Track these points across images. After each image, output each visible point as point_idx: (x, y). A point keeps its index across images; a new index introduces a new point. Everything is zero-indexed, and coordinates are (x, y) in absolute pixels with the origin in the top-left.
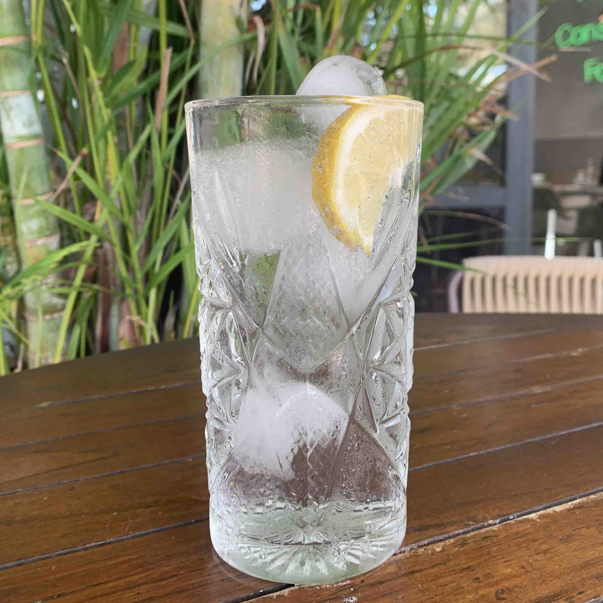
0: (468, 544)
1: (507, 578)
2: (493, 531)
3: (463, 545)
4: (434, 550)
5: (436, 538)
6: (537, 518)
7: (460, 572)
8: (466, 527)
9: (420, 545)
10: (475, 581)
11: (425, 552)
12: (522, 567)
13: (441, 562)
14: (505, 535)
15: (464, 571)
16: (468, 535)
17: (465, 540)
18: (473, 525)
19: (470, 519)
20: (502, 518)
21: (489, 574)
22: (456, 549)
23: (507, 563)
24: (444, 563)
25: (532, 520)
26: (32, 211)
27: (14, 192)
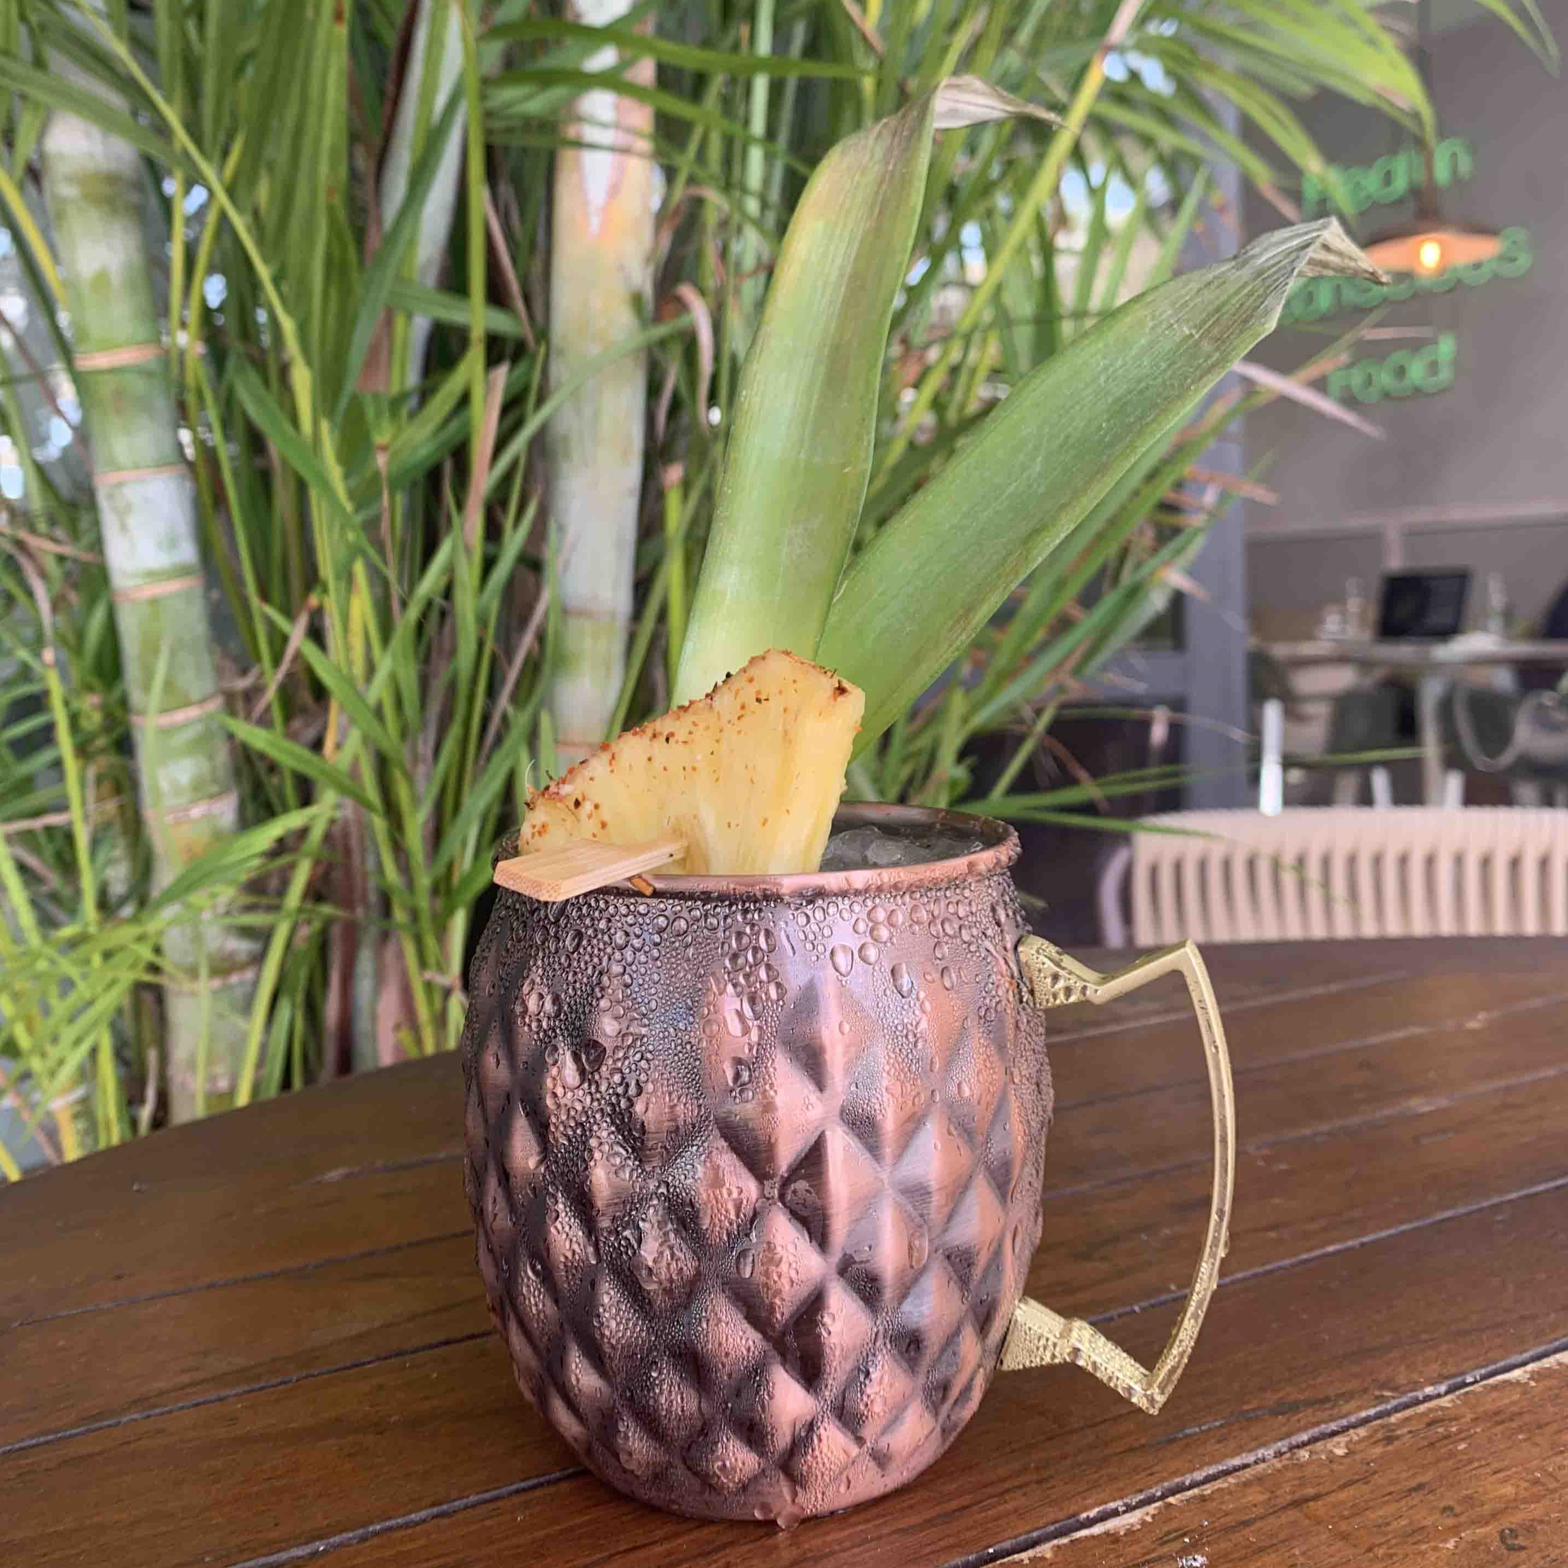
0: (1398, 1438)
1: (1510, 1506)
2: (1442, 1408)
3: (1389, 1440)
4: (1331, 1452)
5: (1323, 1427)
6: (1529, 1379)
7: (1406, 1497)
8: (1381, 1403)
9: (1294, 1443)
10: (1445, 1515)
11: (1314, 1457)
12: (1536, 1482)
13: (1357, 1477)
14: (1473, 1416)
15: (1413, 1494)
16: (1393, 1419)
17: (1390, 1428)
18: (1394, 1398)
19: (1383, 1386)
20: (1451, 1382)
21: (1470, 1497)
22: (1378, 1450)
23: (1501, 1475)
24: (1365, 1480)
25: (1518, 1383)
26: (178, 740)
27: (136, 697)
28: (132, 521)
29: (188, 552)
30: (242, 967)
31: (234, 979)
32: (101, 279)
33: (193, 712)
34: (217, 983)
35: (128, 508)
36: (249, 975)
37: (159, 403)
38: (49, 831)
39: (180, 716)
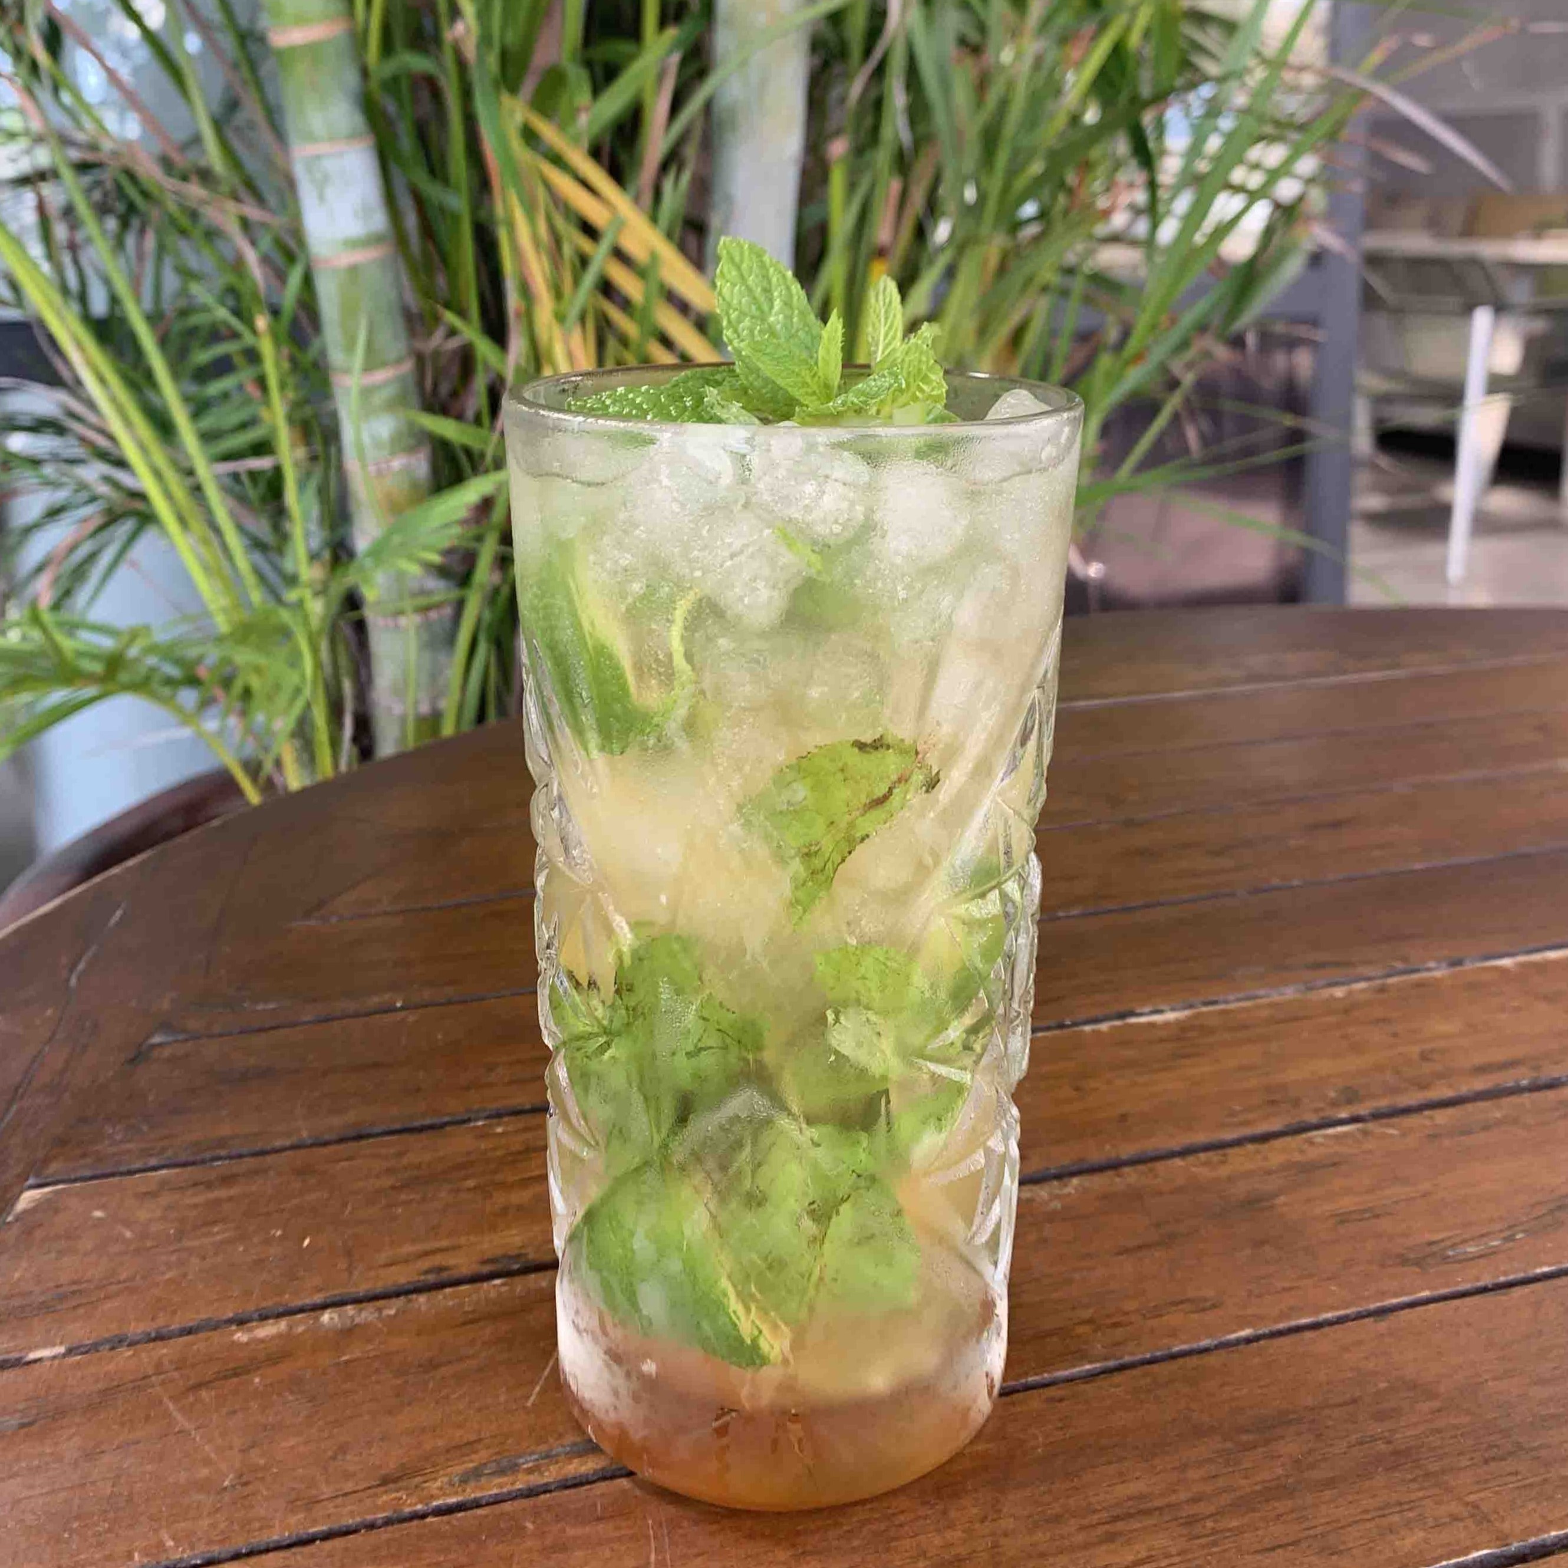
26: (379, 398)
27: (336, 357)
28: (330, 192)
29: (379, 221)
30: (441, 605)
31: (434, 617)
33: (390, 372)
34: (418, 619)
35: (326, 179)
36: (449, 612)
37: (351, 78)
38: (253, 475)
39: (381, 375)
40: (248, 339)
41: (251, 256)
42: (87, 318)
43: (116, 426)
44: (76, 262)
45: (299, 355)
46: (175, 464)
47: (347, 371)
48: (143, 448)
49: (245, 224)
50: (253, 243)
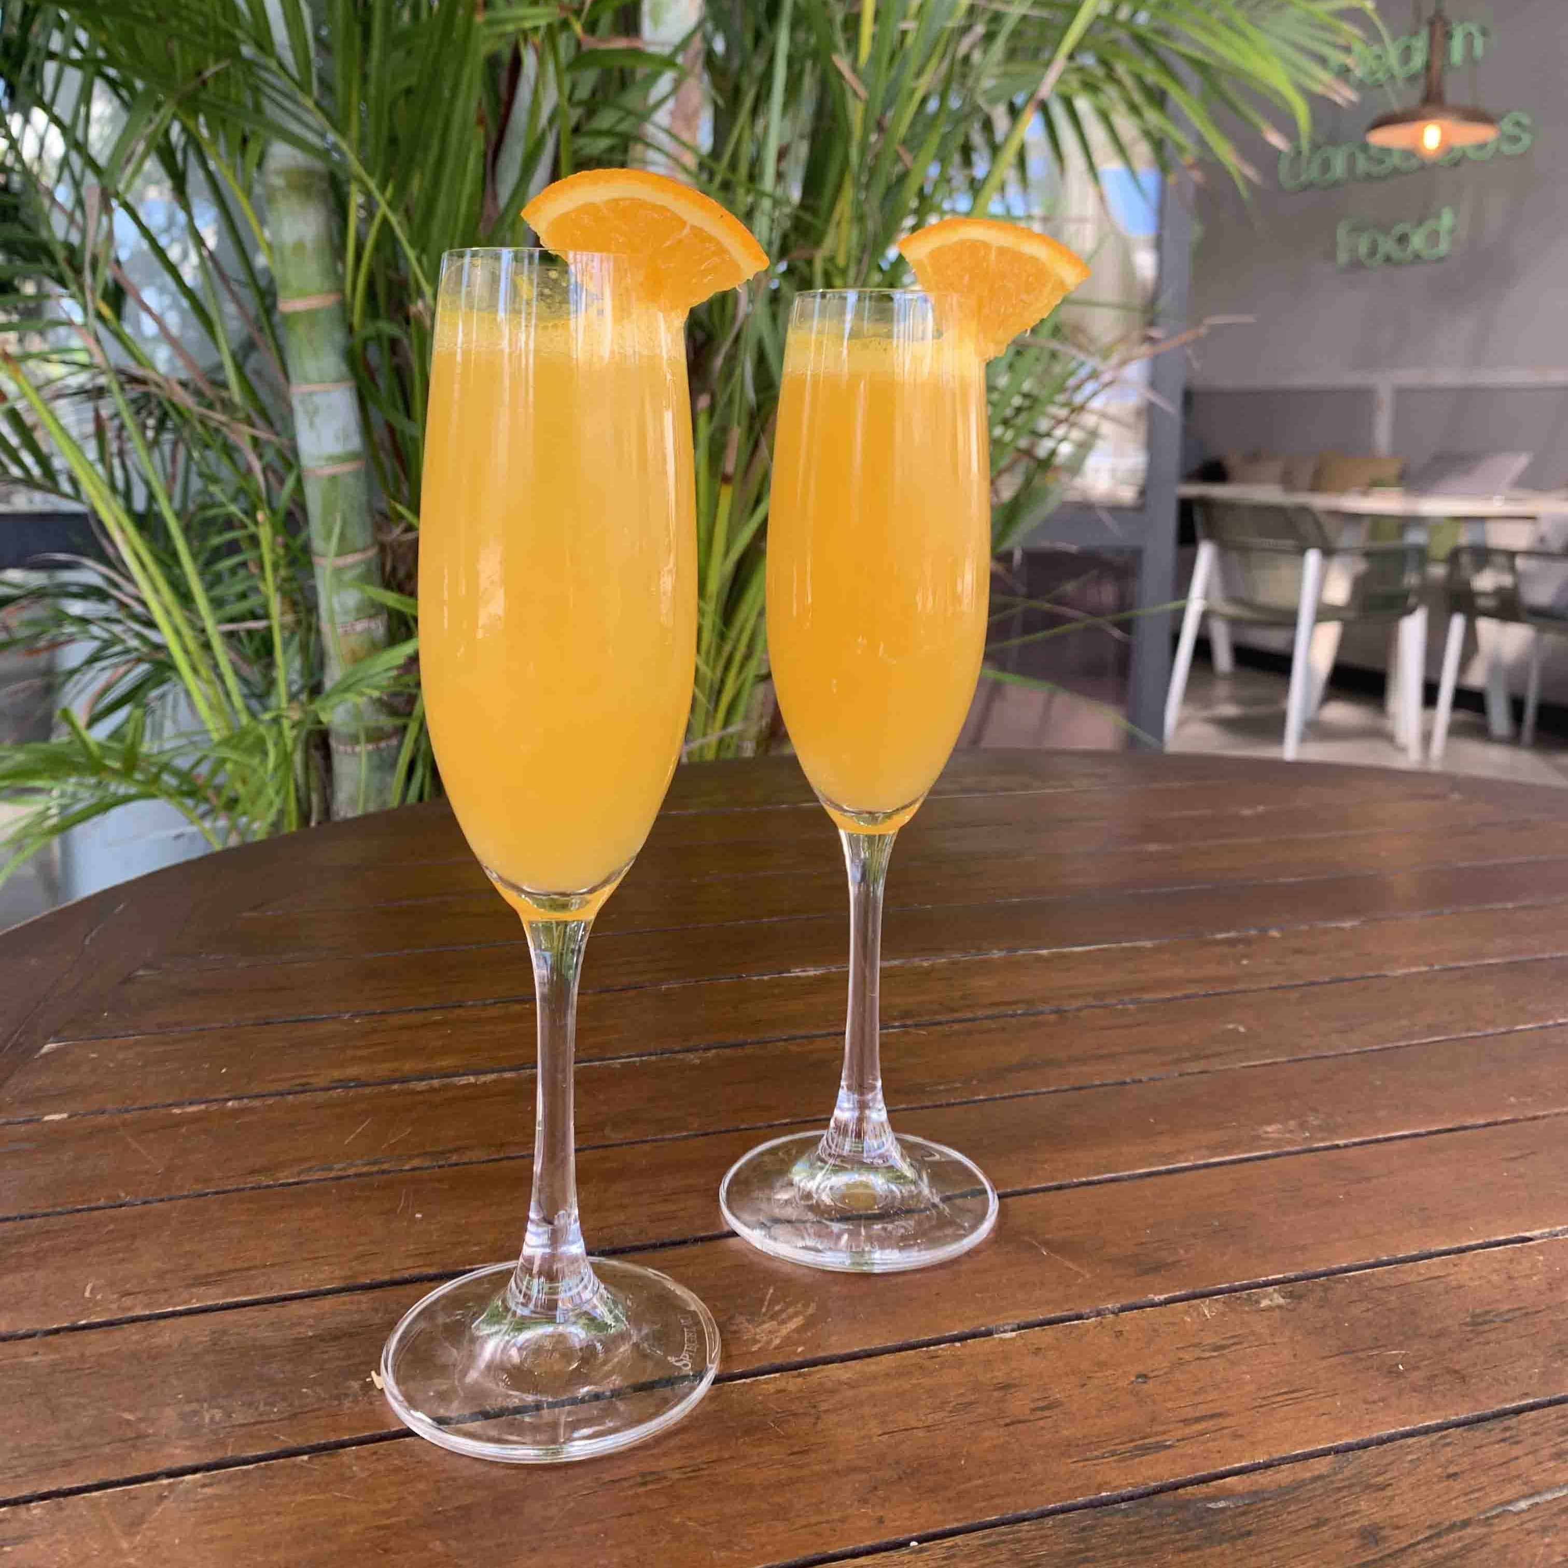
26: (348, 576)
27: (318, 544)
28: (318, 421)
29: (356, 443)
30: (389, 736)
31: (383, 745)
32: (299, 247)
33: (358, 557)
34: (370, 747)
35: (316, 411)
36: (394, 742)
37: (339, 336)
38: (250, 632)
39: (350, 559)
40: (252, 528)
41: (257, 466)
42: (129, 510)
43: (147, 594)
44: (124, 466)
45: (290, 542)
46: (192, 624)
47: (324, 556)
48: (168, 613)
49: (256, 441)
50: (260, 456)
